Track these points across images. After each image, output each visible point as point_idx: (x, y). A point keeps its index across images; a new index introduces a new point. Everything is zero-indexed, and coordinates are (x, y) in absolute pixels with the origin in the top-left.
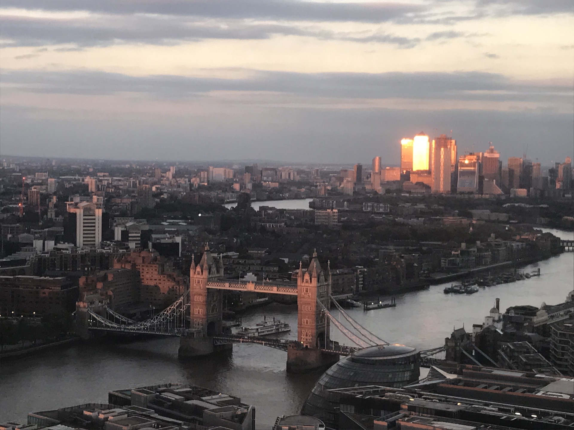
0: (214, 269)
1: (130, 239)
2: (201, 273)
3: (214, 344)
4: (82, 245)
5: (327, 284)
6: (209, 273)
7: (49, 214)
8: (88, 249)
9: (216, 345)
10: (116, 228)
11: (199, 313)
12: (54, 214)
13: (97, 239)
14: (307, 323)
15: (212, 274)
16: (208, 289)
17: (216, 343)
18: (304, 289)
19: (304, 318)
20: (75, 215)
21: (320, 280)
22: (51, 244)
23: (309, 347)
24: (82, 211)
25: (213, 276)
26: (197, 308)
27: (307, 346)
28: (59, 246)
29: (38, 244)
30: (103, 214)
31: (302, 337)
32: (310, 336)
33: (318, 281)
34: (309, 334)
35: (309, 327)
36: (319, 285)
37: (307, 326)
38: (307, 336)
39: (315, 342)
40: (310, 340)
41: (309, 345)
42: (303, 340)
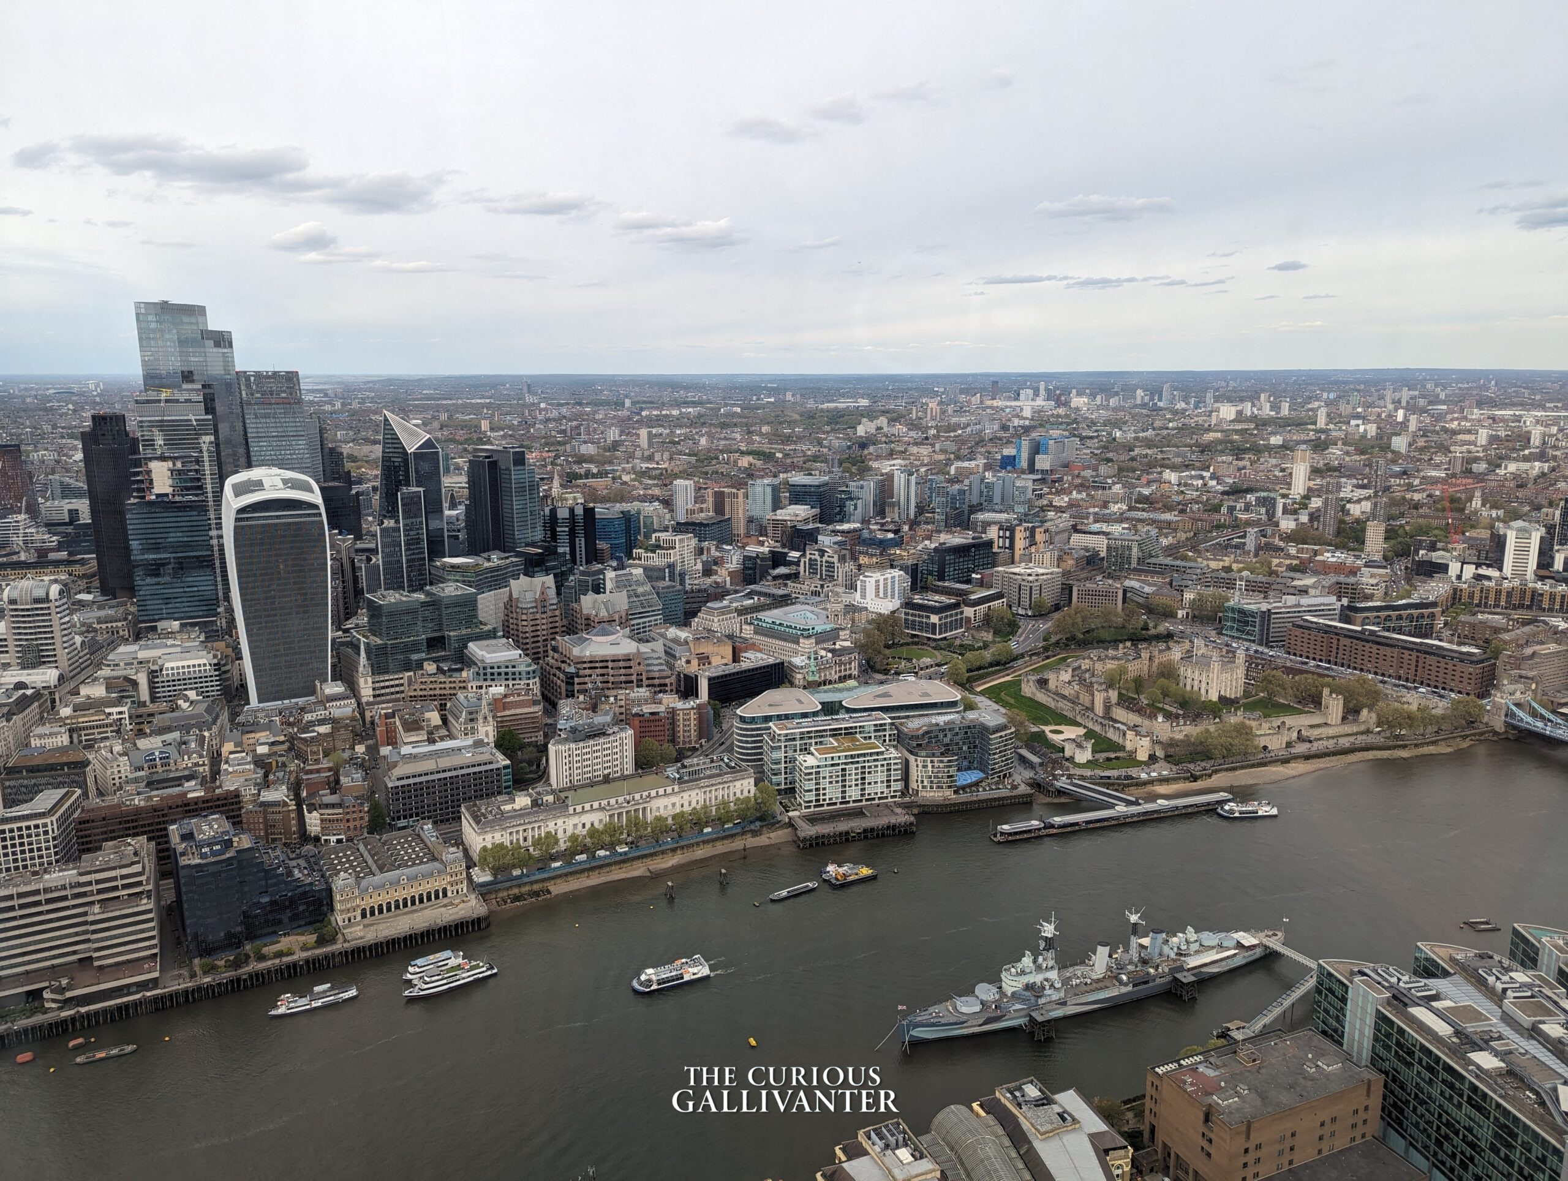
4: (1510, 572)
7: (1474, 503)
8: (1516, 583)
10: (1557, 556)
12: (1479, 503)
13: (1529, 565)
20: (1505, 536)
22: (1469, 571)
24: (1514, 533)
28: (1481, 571)
29: (1454, 568)
30: (1541, 537)
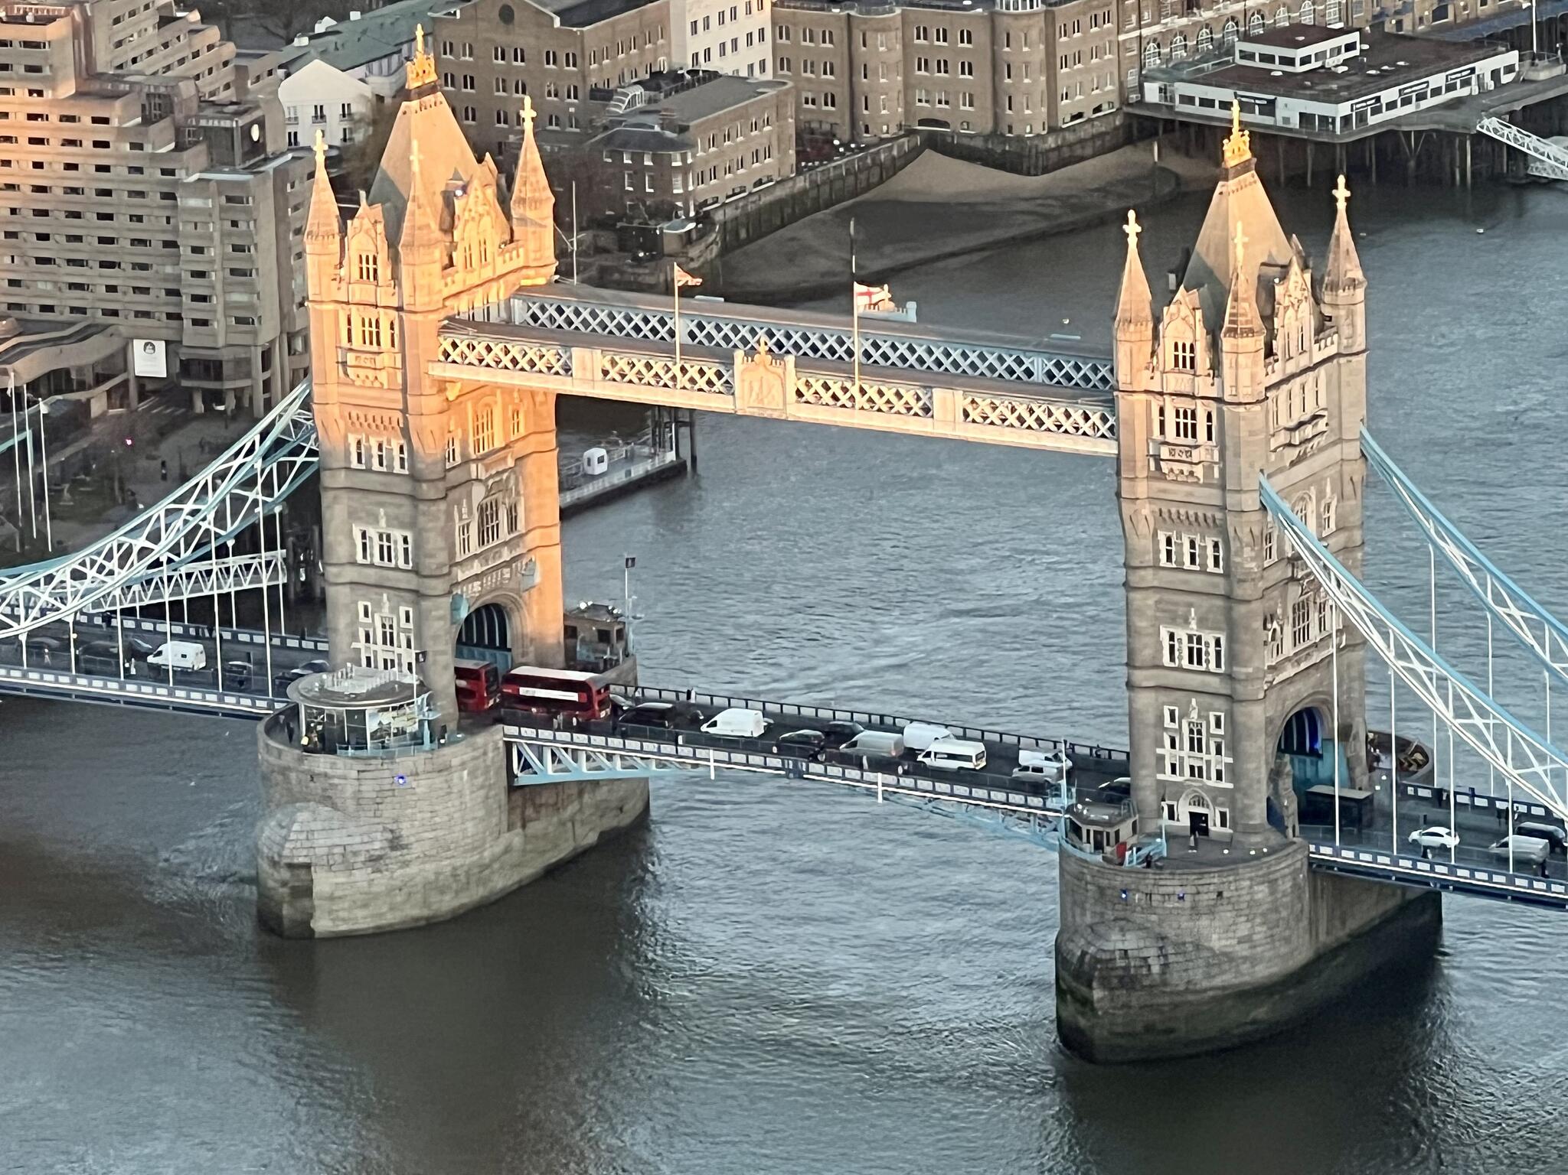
2: (384, 271)
3: (511, 776)
5: (1332, 350)
6: (448, 262)
9: (524, 779)
11: (386, 553)
14: (1197, 656)
15: (468, 263)
17: (526, 766)
18: (1162, 412)
19: (1173, 620)
21: (1277, 345)
23: (1215, 827)
25: (472, 280)
26: (376, 521)
27: (1198, 822)
31: (1162, 758)
32: (1219, 752)
33: (1269, 352)
34: (1210, 735)
35: (1214, 684)
36: (1275, 378)
37: (1194, 681)
38: (1196, 745)
39: (1263, 791)
40: (1219, 777)
41: (1214, 816)
42: (1167, 776)
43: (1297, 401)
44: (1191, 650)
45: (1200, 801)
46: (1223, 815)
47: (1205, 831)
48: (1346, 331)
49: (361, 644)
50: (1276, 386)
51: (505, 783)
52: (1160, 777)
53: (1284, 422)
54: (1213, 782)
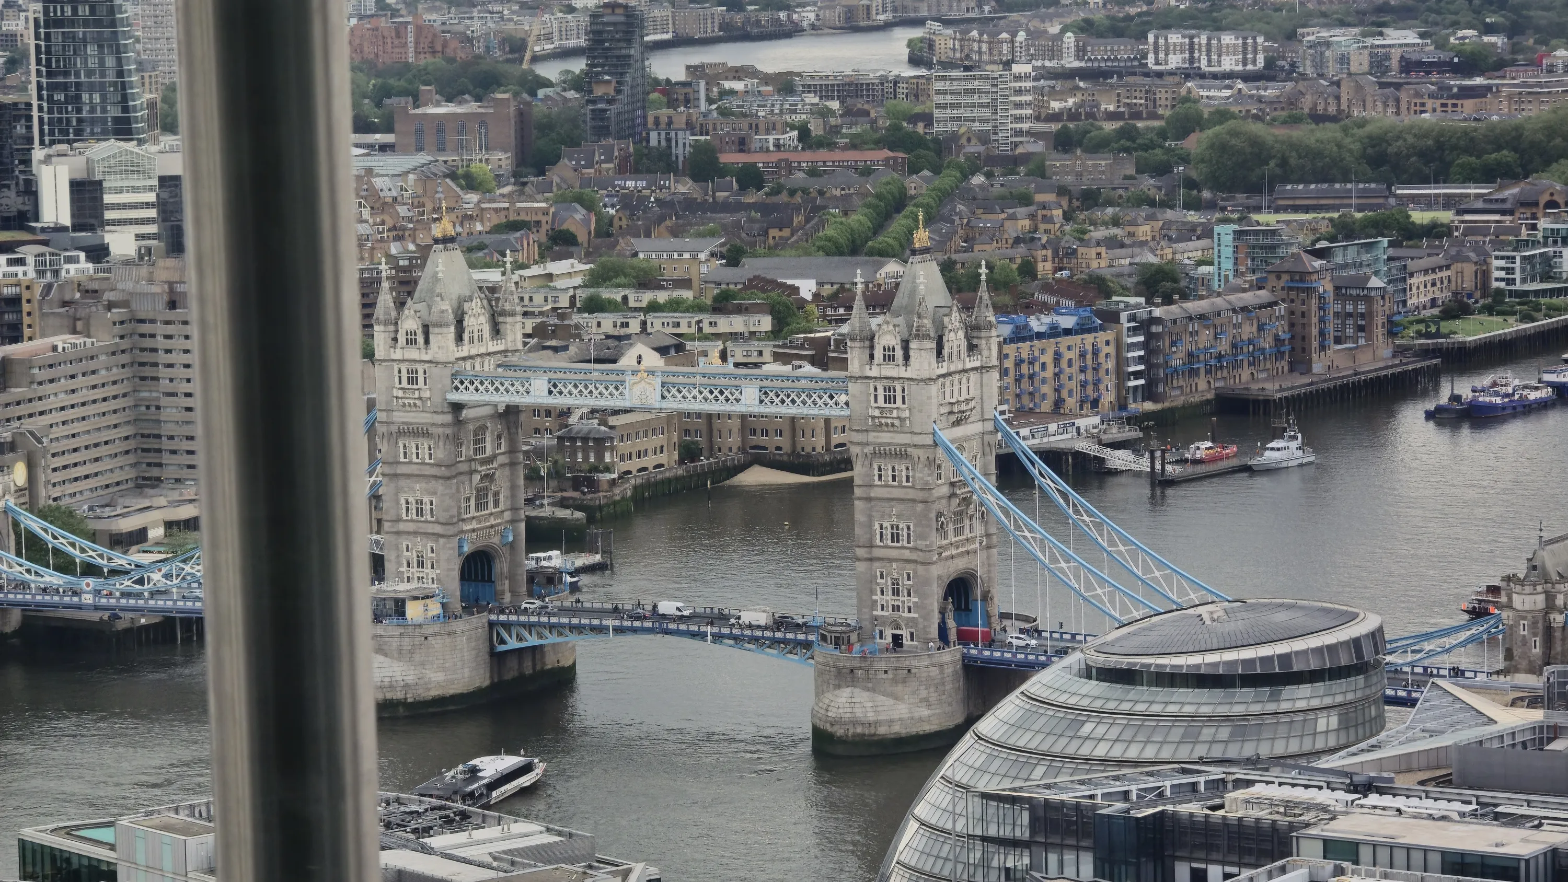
0: (477, 320)
1: (109, 215)
2: (420, 339)
3: (492, 647)
5: (977, 364)
6: (459, 338)
9: (501, 648)
11: (420, 512)
14: (895, 537)
15: (471, 341)
16: (457, 407)
17: (502, 642)
18: (875, 389)
19: (882, 517)
21: (946, 352)
23: (907, 642)
25: (474, 352)
26: (412, 490)
31: (876, 601)
32: (909, 595)
33: (939, 353)
34: (904, 585)
35: (907, 554)
36: (943, 371)
37: (894, 553)
38: (896, 592)
39: (936, 618)
40: (909, 611)
41: (905, 633)
42: (878, 613)
43: (956, 388)
44: (893, 534)
45: (898, 627)
46: (912, 634)
47: (901, 645)
48: (985, 353)
49: (404, 569)
50: (944, 376)
51: (488, 649)
52: (875, 613)
53: (948, 399)
54: (906, 615)
